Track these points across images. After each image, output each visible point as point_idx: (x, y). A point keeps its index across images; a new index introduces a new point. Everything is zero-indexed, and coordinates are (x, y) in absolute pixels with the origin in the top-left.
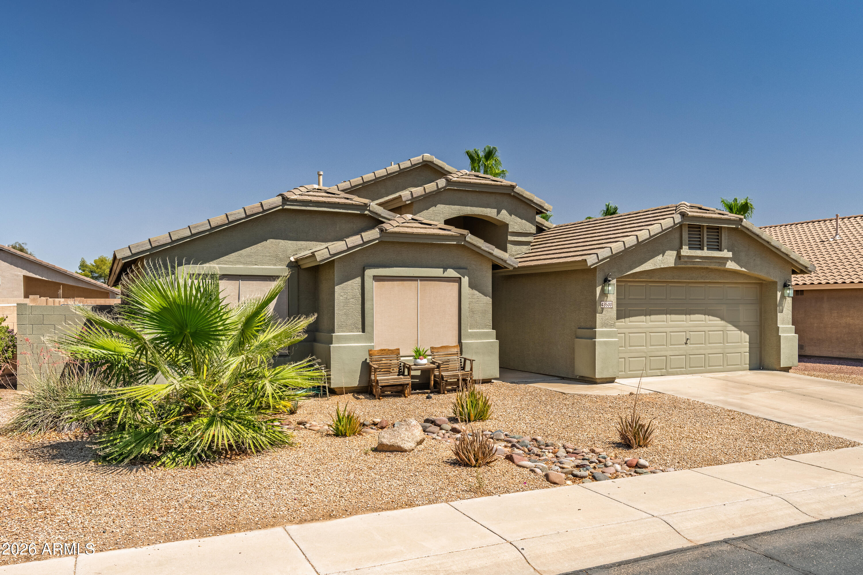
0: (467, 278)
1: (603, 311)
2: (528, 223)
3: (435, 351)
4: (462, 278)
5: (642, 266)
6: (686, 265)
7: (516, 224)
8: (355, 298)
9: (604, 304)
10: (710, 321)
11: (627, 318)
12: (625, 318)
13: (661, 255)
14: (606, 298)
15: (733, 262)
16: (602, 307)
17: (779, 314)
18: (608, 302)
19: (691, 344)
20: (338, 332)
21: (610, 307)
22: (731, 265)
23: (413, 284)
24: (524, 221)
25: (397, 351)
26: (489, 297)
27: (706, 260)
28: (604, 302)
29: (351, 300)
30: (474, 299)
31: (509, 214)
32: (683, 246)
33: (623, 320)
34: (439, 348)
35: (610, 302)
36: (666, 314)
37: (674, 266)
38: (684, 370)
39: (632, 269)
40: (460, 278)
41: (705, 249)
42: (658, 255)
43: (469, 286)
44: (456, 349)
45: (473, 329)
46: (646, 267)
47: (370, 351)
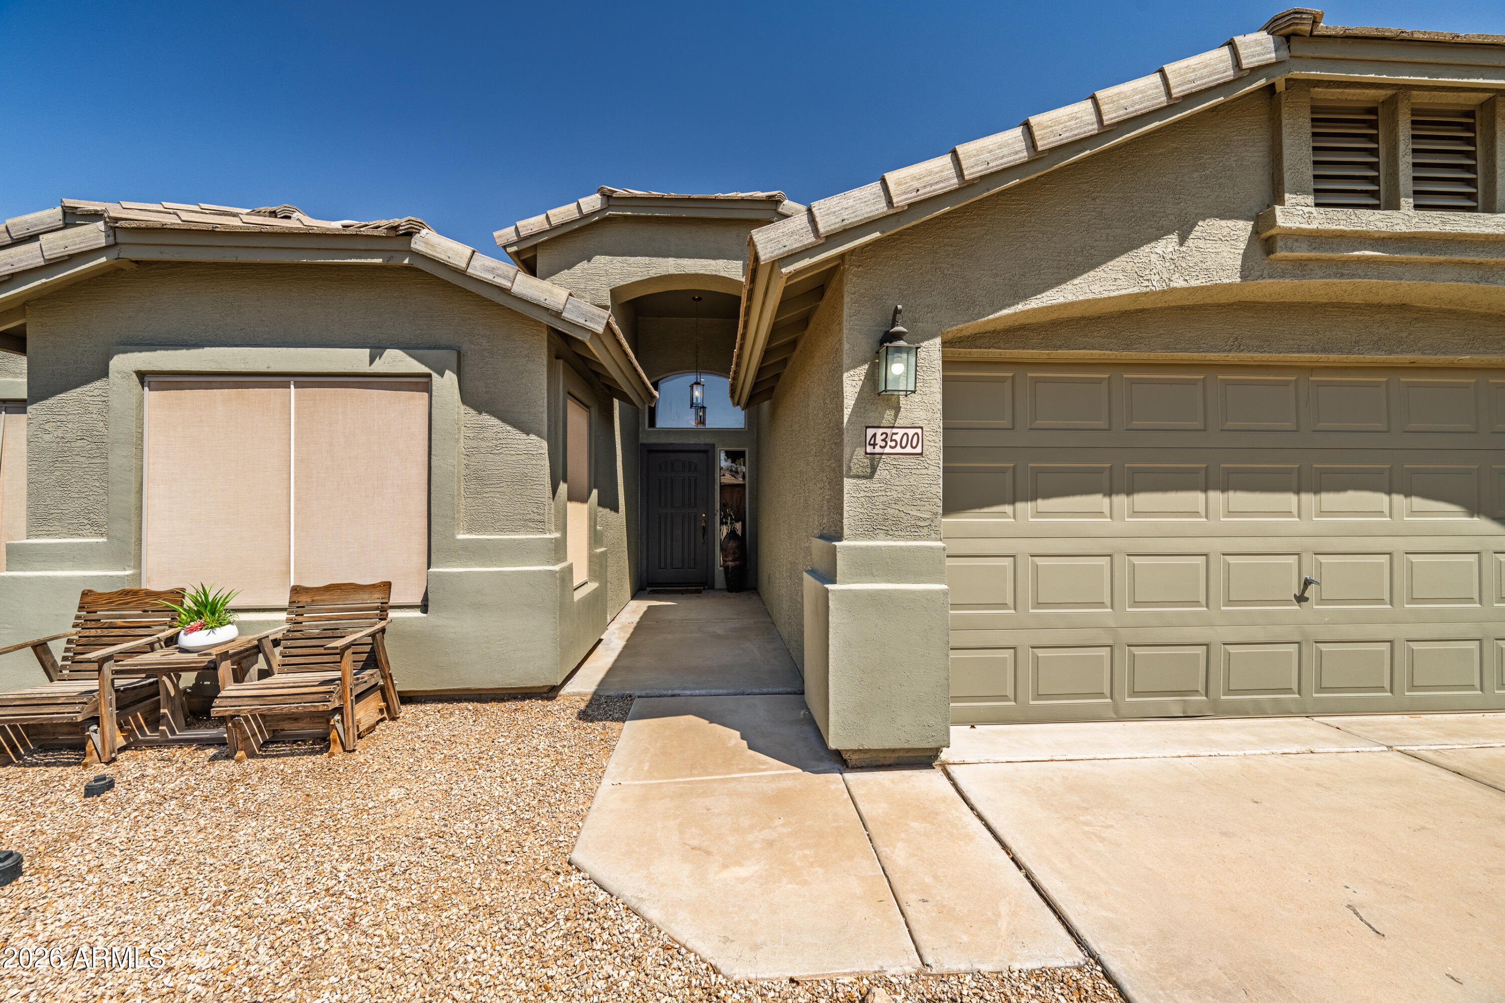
0: (450, 377)
1: (874, 469)
3: (304, 599)
4: (435, 375)
5: (1076, 281)
8: (92, 436)
9: (879, 438)
10: (1413, 513)
11: (1025, 499)
12: (1013, 502)
13: (1174, 238)
14: (889, 414)
16: (869, 449)
18: (901, 432)
19: (1322, 601)
21: (909, 450)
25: (173, 597)
27: (1410, 250)
28: (881, 431)
30: (482, 439)
32: (1288, 196)
33: (1008, 509)
34: (318, 589)
35: (911, 432)
37: (1235, 281)
38: (1295, 699)
39: (1025, 297)
40: (429, 376)
41: (1403, 201)
42: (1157, 238)
43: (464, 401)
44: (376, 596)
45: (478, 531)
46: (1096, 288)
47: (85, 594)
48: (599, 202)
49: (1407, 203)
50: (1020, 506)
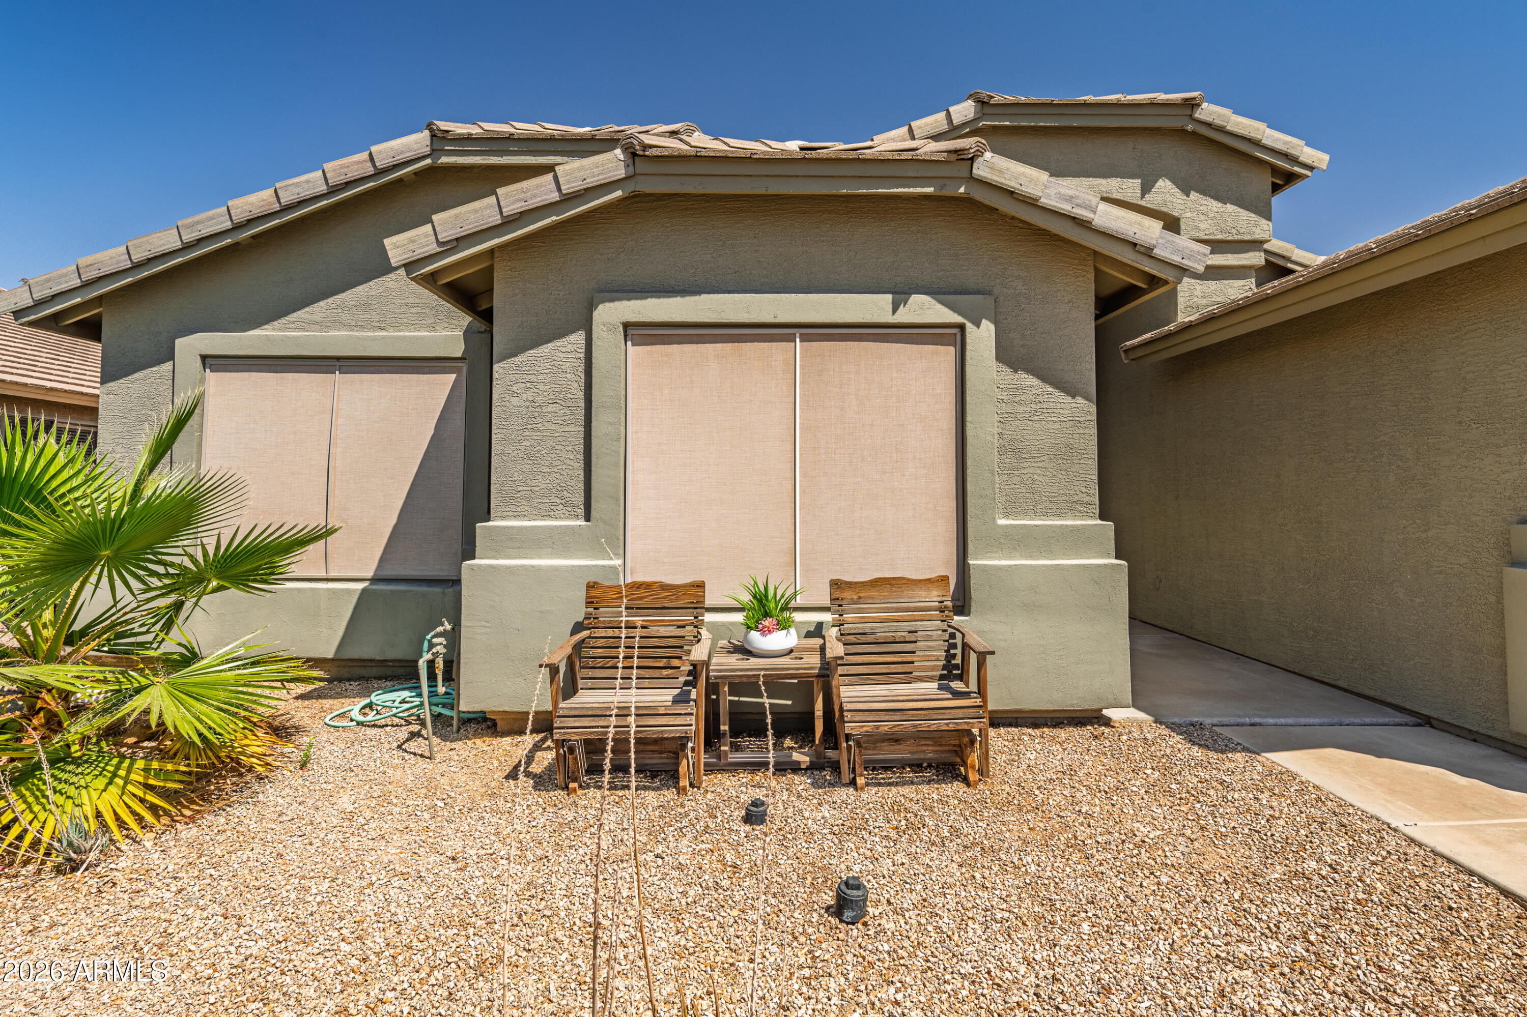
0: (988, 328)
2: (1243, 213)
3: (848, 595)
4: (969, 326)
7: (1203, 217)
8: (565, 400)
20: (503, 518)
23: (776, 351)
24: (1230, 207)
25: (693, 591)
26: (1087, 398)
29: (551, 408)
30: (1019, 403)
31: (1182, 190)
34: (863, 585)
40: (964, 327)
43: (998, 358)
44: (935, 593)
45: (1016, 516)
47: (591, 586)
48: (973, 110)
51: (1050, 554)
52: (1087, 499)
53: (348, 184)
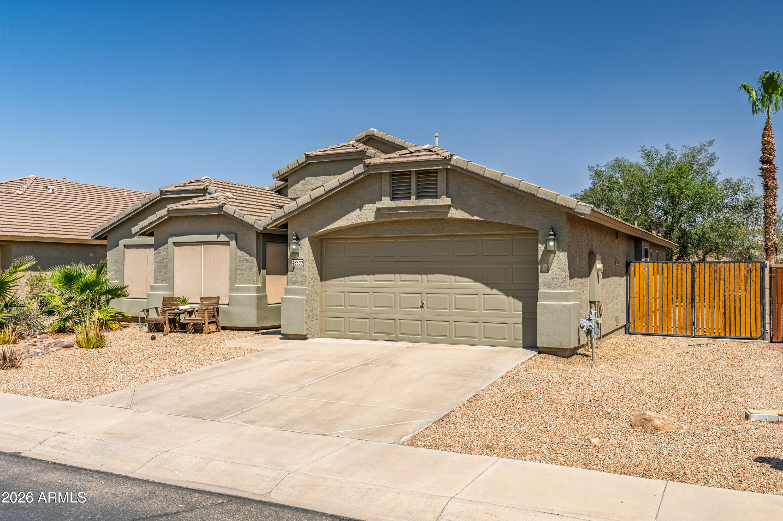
0: (234, 242)
1: (294, 269)
3: (203, 301)
4: (231, 241)
5: (336, 222)
6: (390, 218)
8: (165, 259)
9: (295, 262)
10: (456, 281)
11: (347, 276)
12: (344, 277)
13: (358, 209)
14: (297, 256)
15: (459, 210)
16: (293, 265)
17: (540, 274)
18: (299, 260)
19: (428, 308)
20: (155, 284)
21: (300, 265)
22: (454, 213)
23: (199, 248)
26: (254, 257)
27: (414, 210)
28: (295, 260)
29: (163, 260)
30: (242, 258)
32: (383, 198)
33: (342, 279)
34: (206, 298)
35: (301, 260)
36: (394, 273)
37: (373, 219)
38: (420, 338)
39: (325, 227)
40: (229, 241)
41: (412, 197)
42: (355, 210)
43: (238, 248)
44: (216, 300)
45: (241, 284)
46: (341, 223)
47: (164, 297)
49: (413, 197)
50: (345, 278)
51: (245, 293)
52: (254, 280)
53: (145, 204)
